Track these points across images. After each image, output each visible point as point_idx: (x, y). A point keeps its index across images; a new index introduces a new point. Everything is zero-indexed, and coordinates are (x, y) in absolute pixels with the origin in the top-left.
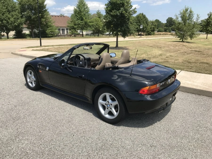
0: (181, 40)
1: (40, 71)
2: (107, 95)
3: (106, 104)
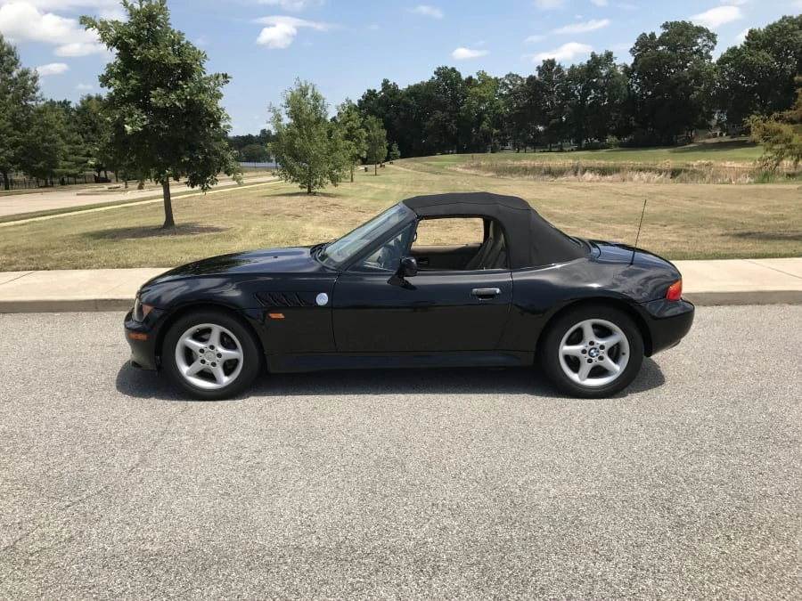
0: (306, 190)
1: (273, 316)
2: (587, 325)
3: (584, 352)
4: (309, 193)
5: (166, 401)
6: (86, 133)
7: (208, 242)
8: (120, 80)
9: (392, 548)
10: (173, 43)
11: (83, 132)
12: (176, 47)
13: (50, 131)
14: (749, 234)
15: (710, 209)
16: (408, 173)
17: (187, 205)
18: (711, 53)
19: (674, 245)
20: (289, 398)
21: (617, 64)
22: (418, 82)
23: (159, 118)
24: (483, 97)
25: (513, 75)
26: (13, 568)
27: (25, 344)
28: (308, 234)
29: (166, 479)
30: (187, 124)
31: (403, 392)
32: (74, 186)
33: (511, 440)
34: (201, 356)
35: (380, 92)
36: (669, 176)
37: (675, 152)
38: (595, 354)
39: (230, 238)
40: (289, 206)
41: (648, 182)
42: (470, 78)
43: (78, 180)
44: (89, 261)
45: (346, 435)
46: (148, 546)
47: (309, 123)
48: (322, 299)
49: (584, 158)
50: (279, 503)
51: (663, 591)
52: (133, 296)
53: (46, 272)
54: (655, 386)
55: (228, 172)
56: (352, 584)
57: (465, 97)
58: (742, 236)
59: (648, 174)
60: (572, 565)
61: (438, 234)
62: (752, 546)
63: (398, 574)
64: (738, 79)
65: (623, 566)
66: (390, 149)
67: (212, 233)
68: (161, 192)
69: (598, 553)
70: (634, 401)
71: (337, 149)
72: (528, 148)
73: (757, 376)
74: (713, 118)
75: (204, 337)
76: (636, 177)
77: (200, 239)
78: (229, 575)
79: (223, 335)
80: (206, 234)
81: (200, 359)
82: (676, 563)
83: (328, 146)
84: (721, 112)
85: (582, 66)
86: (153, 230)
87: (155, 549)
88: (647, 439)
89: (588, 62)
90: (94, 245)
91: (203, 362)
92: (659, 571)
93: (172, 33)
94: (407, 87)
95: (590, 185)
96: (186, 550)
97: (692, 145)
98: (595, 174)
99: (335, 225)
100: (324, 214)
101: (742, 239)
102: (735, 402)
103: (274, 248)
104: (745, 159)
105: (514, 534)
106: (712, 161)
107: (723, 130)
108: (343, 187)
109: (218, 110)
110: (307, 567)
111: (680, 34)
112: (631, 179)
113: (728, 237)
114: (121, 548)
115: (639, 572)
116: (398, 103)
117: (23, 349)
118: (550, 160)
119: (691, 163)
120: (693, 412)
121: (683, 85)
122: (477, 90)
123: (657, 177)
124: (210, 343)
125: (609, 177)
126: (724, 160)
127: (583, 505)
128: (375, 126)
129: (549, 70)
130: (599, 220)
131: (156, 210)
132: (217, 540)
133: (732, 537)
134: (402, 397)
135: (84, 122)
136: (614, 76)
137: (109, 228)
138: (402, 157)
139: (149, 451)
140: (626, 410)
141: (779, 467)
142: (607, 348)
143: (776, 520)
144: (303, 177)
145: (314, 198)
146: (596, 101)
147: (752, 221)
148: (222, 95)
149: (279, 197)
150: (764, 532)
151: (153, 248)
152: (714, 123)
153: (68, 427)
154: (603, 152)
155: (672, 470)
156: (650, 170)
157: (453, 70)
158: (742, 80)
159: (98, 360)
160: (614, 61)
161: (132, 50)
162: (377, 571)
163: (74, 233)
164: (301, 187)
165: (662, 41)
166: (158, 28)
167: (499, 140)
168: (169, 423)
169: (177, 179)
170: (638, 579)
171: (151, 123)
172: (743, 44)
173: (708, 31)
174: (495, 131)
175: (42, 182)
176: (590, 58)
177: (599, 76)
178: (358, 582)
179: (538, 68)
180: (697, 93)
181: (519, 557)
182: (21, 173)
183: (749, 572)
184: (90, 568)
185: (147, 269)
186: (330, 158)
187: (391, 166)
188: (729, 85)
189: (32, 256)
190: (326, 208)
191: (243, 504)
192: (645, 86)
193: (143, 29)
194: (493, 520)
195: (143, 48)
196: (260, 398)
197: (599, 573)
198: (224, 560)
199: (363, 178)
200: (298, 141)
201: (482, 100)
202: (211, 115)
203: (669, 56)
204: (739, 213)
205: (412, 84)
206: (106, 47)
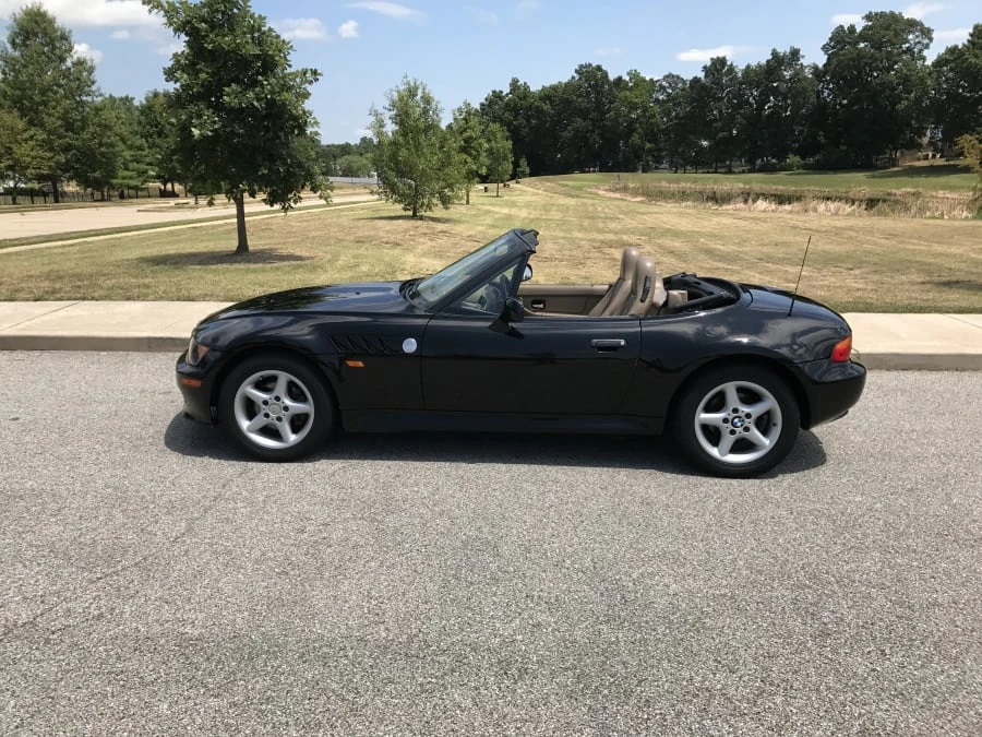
1: (351, 363)
2: (730, 388)
3: (725, 420)
4: (414, 217)
5: (222, 461)
6: (151, 136)
7: (288, 272)
8: (188, 74)
9: (473, 645)
10: (252, 29)
11: (146, 136)
12: (256, 35)
13: (109, 133)
14: (957, 282)
15: (910, 250)
16: (537, 194)
17: (266, 228)
18: (925, 53)
19: (859, 294)
20: (367, 463)
21: (805, 64)
22: (554, 82)
23: (234, 121)
24: (636, 104)
25: (673, 76)
26: (31, 648)
27: (63, 387)
28: (408, 267)
29: (215, 552)
30: (267, 129)
31: (505, 461)
32: (135, 200)
33: (630, 524)
34: (265, 409)
35: (507, 95)
36: (864, 206)
37: (873, 177)
38: (739, 424)
39: (314, 268)
40: (388, 232)
41: (836, 214)
42: (620, 79)
43: (140, 193)
44: (144, 291)
45: (432, 511)
46: (188, 629)
47: (416, 131)
48: (410, 346)
49: (758, 181)
50: (345, 586)
51: (795, 711)
52: (188, 334)
53: (93, 302)
54: (814, 467)
55: (314, 190)
56: (422, 685)
57: (611, 102)
58: (948, 284)
59: (837, 204)
60: (687, 675)
61: (567, 271)
62: (910, 664)
63: (477, 675)
64: (958, 86)
65: (749, 680)
66: (516, 164)
67: (293, 262)
68: (233, 210)
69: (720, 662)
70: (785, 484)
71: (450, 164)
72: (688, 167)
73: (944, 459)
74: (925, 135)
75: (269, 386)
76: (822, 207)
77: (278, 269)
78: (279, 667)
79: (291, 384)
80: (286, 263)
81: (263, 412)
82: (813, 679)
83: (440, 159)
84: (935, 128)
85: (759, 66)
86: (223, 256)
87: (196, 633)
88: (796, 529)
89: (768, 61)
90: (152, 272)
91: (267, 415)
92: (791, 687)
93: (252, 17)
94: (540, 88)
95: (763, 215)
96: (232, 635)
97: (895, 169)
98: (770, 203)
99: (441, 257)
100: (430, 243)
101: (946, 289)
102: (911, 490)
103: (366, 282)
104: (963, 187)
105: (620, 635)
106: (920, 190)
107: (936, 150)
108: (456, 210)
109: (304, 112)
110: (371, 662)
111: (887, 29)
112: (815, 210)
113: (929, 286)
114: (157, 629)
115: (768, 688)
116: (530, 108)
117: (61, 392)
118: (715, 182)
119: (894, 191)
120: (857, 499)
121: (888, 92)
122: (628, 93)
123: (848, 208)
124: (275, 394)
125: (787, 207)
126: (936, 188)
127: (709, 605)
128: (499, 135)
129: (717, 70)
130: (770, 259)
131: (229, 232)
132: (270, 626)
133: (887, 651)
134: (503, 467)
135: (148, 123)
136: (799, 80)
137: (172, 252)
138: (531, 175)
139: (197, 519)
140: (775, 494)
141: (958, 571)
142: (754, 417)
143: (944, 633)
144: (408, 196)
145: (420, 222)
146: (776, 110)
147: (963, 266)
148: (310, 94)
149: (377, 221)
150: (929, 647)
151: (222, 277)
152: (925, 140)
153: (107, 486)
154: (782, 175)
155: (823, 568)
156: (840, 199)
157: (599, 68)
158: (964, 88)
159: (147, 410)
160: (802, 61)
161: (204, 37)
162: (453, 671)
163: (130, 257)
164: (405, 209)
165: (863, 36)
166: (235, 10)
167: (653, 156)
168: (224, 486)
169: (253, 195)
170: (765, 695)
171: (223, 126)
172: (966, 43)
173: (922, 25)
174: (648, 145)
175: (97, 195)
176: (771, 57)
177: (781, 79)
178: (429, 683)
179: (705, 67)
180: (906, 103)
181: (624, 663)
182: (74, 183)
183: (903, 694)
184: (119, 651)
185: (212, 303)
186: (441, 174)
187: (517, 185)
188: (947, 94)
189: (80, 283)
190: (433, 235)
191: (302, 585)
192: (839, 92)
193: (217, 11)
194: (598, 618)
195: (217, 35)
196: (333, 461)
197: (719, 686)
198: (275, 649)
199: (481, 200)
200: (403, 153)
201: (633, 107)
202: (296, 118)
203: (872, 56)
204: (948, 256)
205: (547, 85)
206: (173, 33)
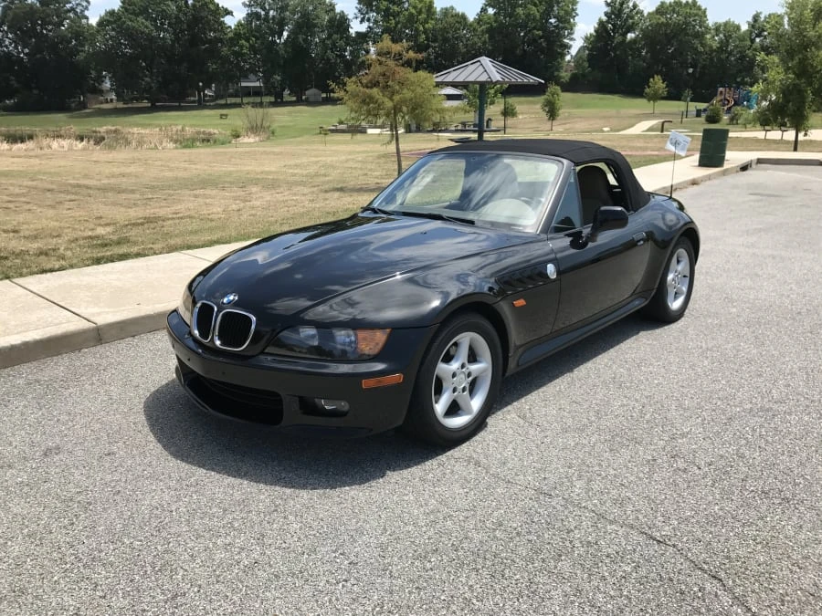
1: (517, 304)
18: (87, 13)
34: (454, 383)
41: (71, 150)
59: (67, 141)
64: (121, 43)
76: (55, 144)
81: (453, 387)
91: (455, 390)
97: (87, 111)
106: (118, 127)
112: (50, 147)
119: (98, 129)
123: (79, 144)
126: (132, 125)
172: (120, 8)
180: (82, 54)
